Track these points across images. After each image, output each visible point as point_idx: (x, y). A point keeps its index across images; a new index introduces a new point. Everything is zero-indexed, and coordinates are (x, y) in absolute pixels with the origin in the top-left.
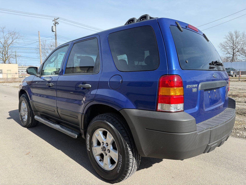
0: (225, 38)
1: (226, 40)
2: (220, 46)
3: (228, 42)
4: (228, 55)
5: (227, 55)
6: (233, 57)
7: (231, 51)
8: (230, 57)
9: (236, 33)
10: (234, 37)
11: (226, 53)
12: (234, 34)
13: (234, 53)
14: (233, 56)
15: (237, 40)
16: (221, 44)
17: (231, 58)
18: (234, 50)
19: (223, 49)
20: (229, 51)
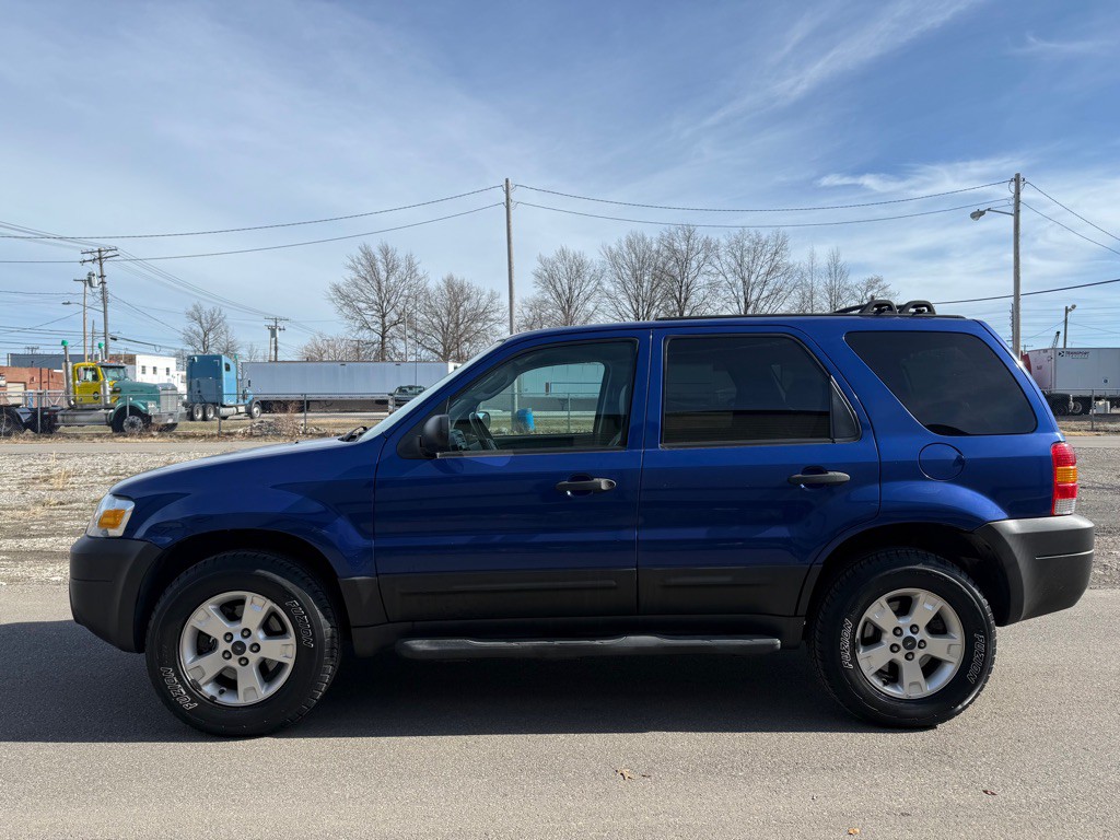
0: (350, 267)
1: (355, 276)
2: (333, 297)
3: (362, 283)
4: (366, 335)
5: (360, 333)
6: (383, 344)
7: (375, 319)
8: (374, 343)
9: (385, 252)
10: (381, 267)
11: (357, 324)
12: (379, 256)
13: (383, 324)
14: (383, 338)
15: (392, 280)
16: (337, 289)
17: (376, 346)
18: (384, 316)
19: (346, 310)
20: (368, 319)
